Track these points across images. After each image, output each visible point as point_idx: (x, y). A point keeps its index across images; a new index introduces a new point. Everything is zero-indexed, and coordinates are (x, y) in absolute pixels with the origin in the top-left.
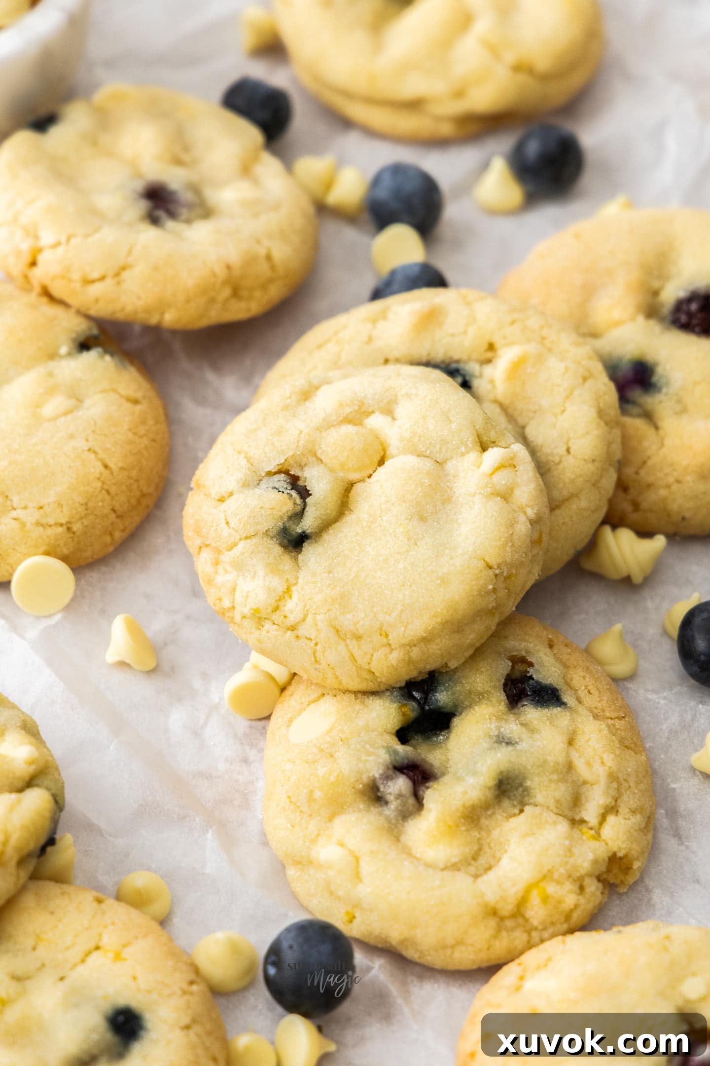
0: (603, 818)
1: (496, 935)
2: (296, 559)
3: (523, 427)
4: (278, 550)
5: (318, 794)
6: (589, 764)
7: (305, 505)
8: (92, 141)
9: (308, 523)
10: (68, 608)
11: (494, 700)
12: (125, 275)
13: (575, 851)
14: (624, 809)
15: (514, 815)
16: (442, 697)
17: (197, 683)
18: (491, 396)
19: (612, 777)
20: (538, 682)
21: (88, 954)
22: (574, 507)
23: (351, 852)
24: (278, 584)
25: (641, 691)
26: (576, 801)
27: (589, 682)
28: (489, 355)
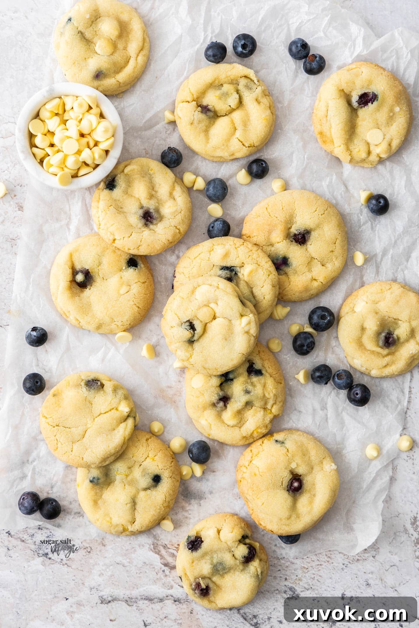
0: (272, 406)
1: (245, 441)
2: (192, 346)
3: (252, 288)
4: (187, 344)
5: (200, 406)
6: (269, 394)
7: (194, 333)
8: (126, 192)
9: (195, 338)
10: (130, 342)
11: (244, 375)
12: (140, 247)
13: (265, 419)
14: (278, 403)
15: (250, 409)
16: (231, 376)
17: (166, 358)
18: (243, 279)
19: (275, 395)
20: (256, 369)
21: (146, 458)
22: (266, 313)
23: (209, 423)
24: (188, 355)
25: (283, 356)
26: (266, 403)
27: (269, 364)
28: (243, 265)
